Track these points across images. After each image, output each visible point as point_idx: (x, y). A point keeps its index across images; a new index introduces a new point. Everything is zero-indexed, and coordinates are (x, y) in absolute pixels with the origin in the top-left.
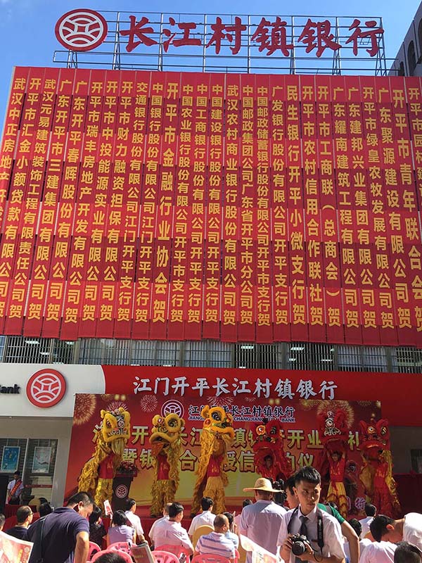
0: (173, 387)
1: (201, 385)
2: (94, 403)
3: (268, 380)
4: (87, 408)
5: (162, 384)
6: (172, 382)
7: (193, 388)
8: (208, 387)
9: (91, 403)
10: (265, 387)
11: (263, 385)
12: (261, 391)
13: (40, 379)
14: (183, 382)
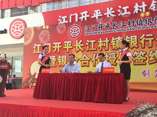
0: (80, 18)
1: (97, 14)
2: (33, 32)
3: (143, 3)
4: (30, 35)
5: (73, 17)
6: (80, 16)
7: (92, 17)
8: (101, 15)
9: (31, 32)
10: (142, 8)
11: (140, 7)
12: (139, 11)
13: (14, 25)
14: (86, 14)
